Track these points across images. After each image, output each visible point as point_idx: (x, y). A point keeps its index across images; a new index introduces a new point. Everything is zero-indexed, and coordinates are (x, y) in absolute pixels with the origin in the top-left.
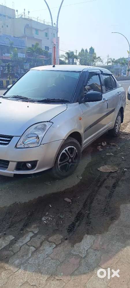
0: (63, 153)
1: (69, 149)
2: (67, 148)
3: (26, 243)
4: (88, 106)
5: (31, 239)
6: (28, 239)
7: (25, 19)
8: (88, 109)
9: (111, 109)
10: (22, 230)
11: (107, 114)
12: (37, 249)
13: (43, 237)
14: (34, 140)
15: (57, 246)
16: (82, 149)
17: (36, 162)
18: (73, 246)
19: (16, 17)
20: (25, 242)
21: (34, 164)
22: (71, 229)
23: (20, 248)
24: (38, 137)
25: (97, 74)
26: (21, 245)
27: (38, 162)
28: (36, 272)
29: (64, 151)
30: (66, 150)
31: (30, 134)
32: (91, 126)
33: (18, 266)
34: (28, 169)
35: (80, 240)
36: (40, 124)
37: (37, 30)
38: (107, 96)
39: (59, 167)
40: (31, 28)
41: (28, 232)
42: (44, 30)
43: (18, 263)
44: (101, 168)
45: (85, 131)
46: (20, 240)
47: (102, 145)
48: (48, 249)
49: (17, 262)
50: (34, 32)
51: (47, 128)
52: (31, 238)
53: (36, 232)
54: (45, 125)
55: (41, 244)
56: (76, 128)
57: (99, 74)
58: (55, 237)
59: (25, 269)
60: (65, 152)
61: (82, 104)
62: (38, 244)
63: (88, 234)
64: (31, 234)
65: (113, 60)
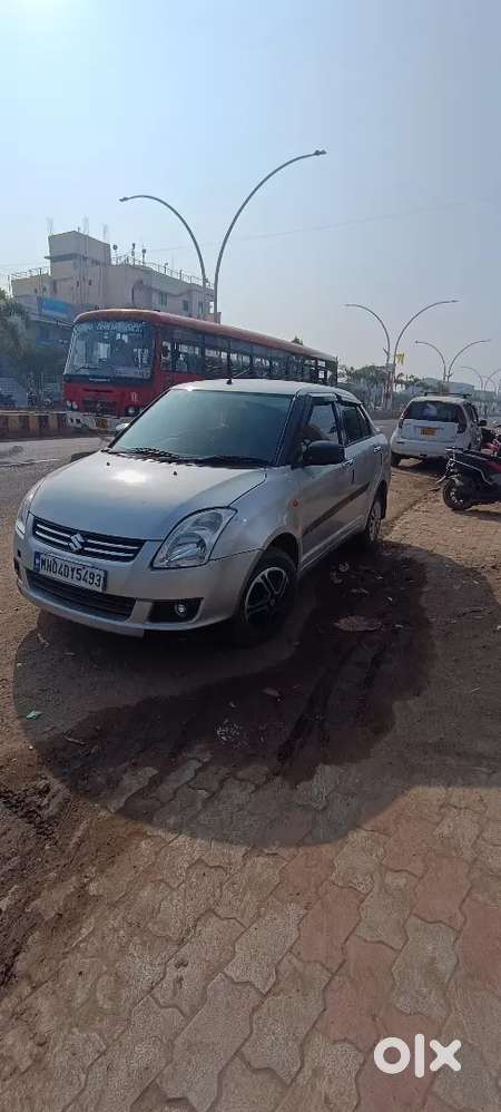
0: (256, 584)
1: (269, 573)
2: (266, 572)
3: (187, 783)
4: (310, 474)
5: (196, 775)
6: (188, 774)
7: (134, 267)
8: (311, 480)
9: (357, 487)
10: (174, 755)
11: (353, 497)
12: (213, 795)
13: (224, 771)
14: (191, 549)
15: (258, 787)
16: (299, 576)
17: (198, 600)
18: (294, 787)
19: (114, 263)
20: (183, 781)
21: (192, 605)
22: (285, 754)
23: (175, 793)
24: (201, 543)
25: (326, 404)
26: (175, 786)
27: (203, 602)
28: (217, 840)
29: (258, 579)
30: (263, 577)
31: (182, 536)
32: (317, 523)
33: (177, 829)
34: (178, 619)
35: (310, 775)
36: (206, 512)
37: (163, 295)
38: (353, 451)
39: (247, 617)
40: (150, 290)
41: (185, 761)
42: (181, 295)
43: (175, 824)
44: (342, 621)
45: (305, 533)
46: (172, 776)
47: (338, 571)
48: (238, 794)
49: (171, 821)
50: (155, 298)
51: (224, 523)
52: (196, 772)
53: (206, 760)
54: (219, 517)
55: (222, 783)
56: (285, 523)
57: (332, 403)
58: (250, 770)
59: (193, 835)
60: (261, 581)
61: (299, 470)
62: (215, 785)
63: (325, 763)
64: (197, 765)
65: (349, 369)
